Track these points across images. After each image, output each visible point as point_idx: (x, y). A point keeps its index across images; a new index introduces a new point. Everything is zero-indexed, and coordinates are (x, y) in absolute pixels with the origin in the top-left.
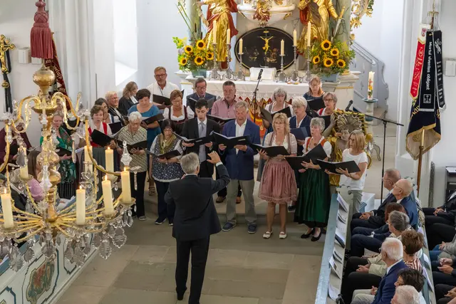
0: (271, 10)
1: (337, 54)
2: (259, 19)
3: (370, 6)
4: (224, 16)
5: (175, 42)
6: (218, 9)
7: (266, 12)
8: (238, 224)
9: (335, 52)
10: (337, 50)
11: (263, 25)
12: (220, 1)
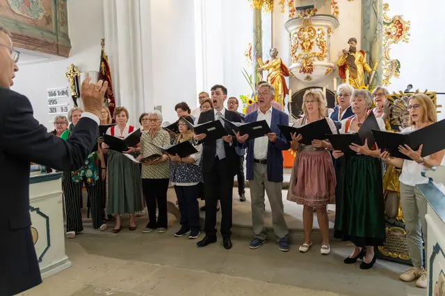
0: (314, 63)
2: (305, 72)
3: (397, 69)
4: (278, 78)
6: (274, 73)
7: (310, 65)
8: (267, 240)
11: (308, 78)
12: (275, 67)
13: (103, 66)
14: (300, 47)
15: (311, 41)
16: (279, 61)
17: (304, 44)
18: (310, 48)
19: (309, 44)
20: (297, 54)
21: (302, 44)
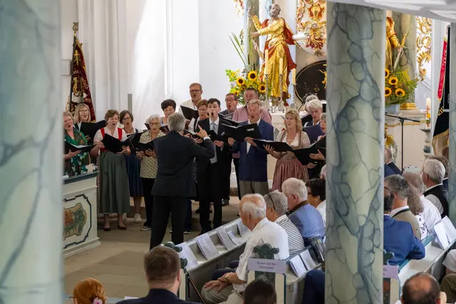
0: (325, 36)
1: (396, 83)
2: (313, 46)
4: (280, 47)
5: (228, 74)
6: (274, 40)
7: (320, 39)
9: (393, 81)
10: (396, 79)
11: (318, 53)
12: (275, 32)
13: (77, 54)
14: (307, 12)
15: (322, 6)
16: (281, 22)
17: (313, 10)
18: (320, 15)
19: (319, 10)
20: (303, 21)
21: (310, 9)
